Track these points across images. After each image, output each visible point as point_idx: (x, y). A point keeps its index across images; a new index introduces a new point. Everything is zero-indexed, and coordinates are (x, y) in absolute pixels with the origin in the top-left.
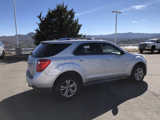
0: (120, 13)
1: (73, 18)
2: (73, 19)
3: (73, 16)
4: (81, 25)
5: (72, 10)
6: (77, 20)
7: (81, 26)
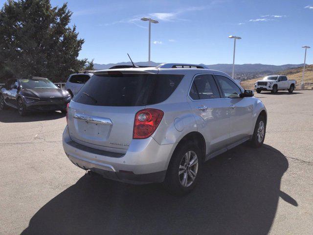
0: (156, 22)
1: (66, 24)
2: (67, 27)
3: (66, 20)
4: (83, 40)
5: (65, 6)
6: (72, 29)
7: (82, 43)
